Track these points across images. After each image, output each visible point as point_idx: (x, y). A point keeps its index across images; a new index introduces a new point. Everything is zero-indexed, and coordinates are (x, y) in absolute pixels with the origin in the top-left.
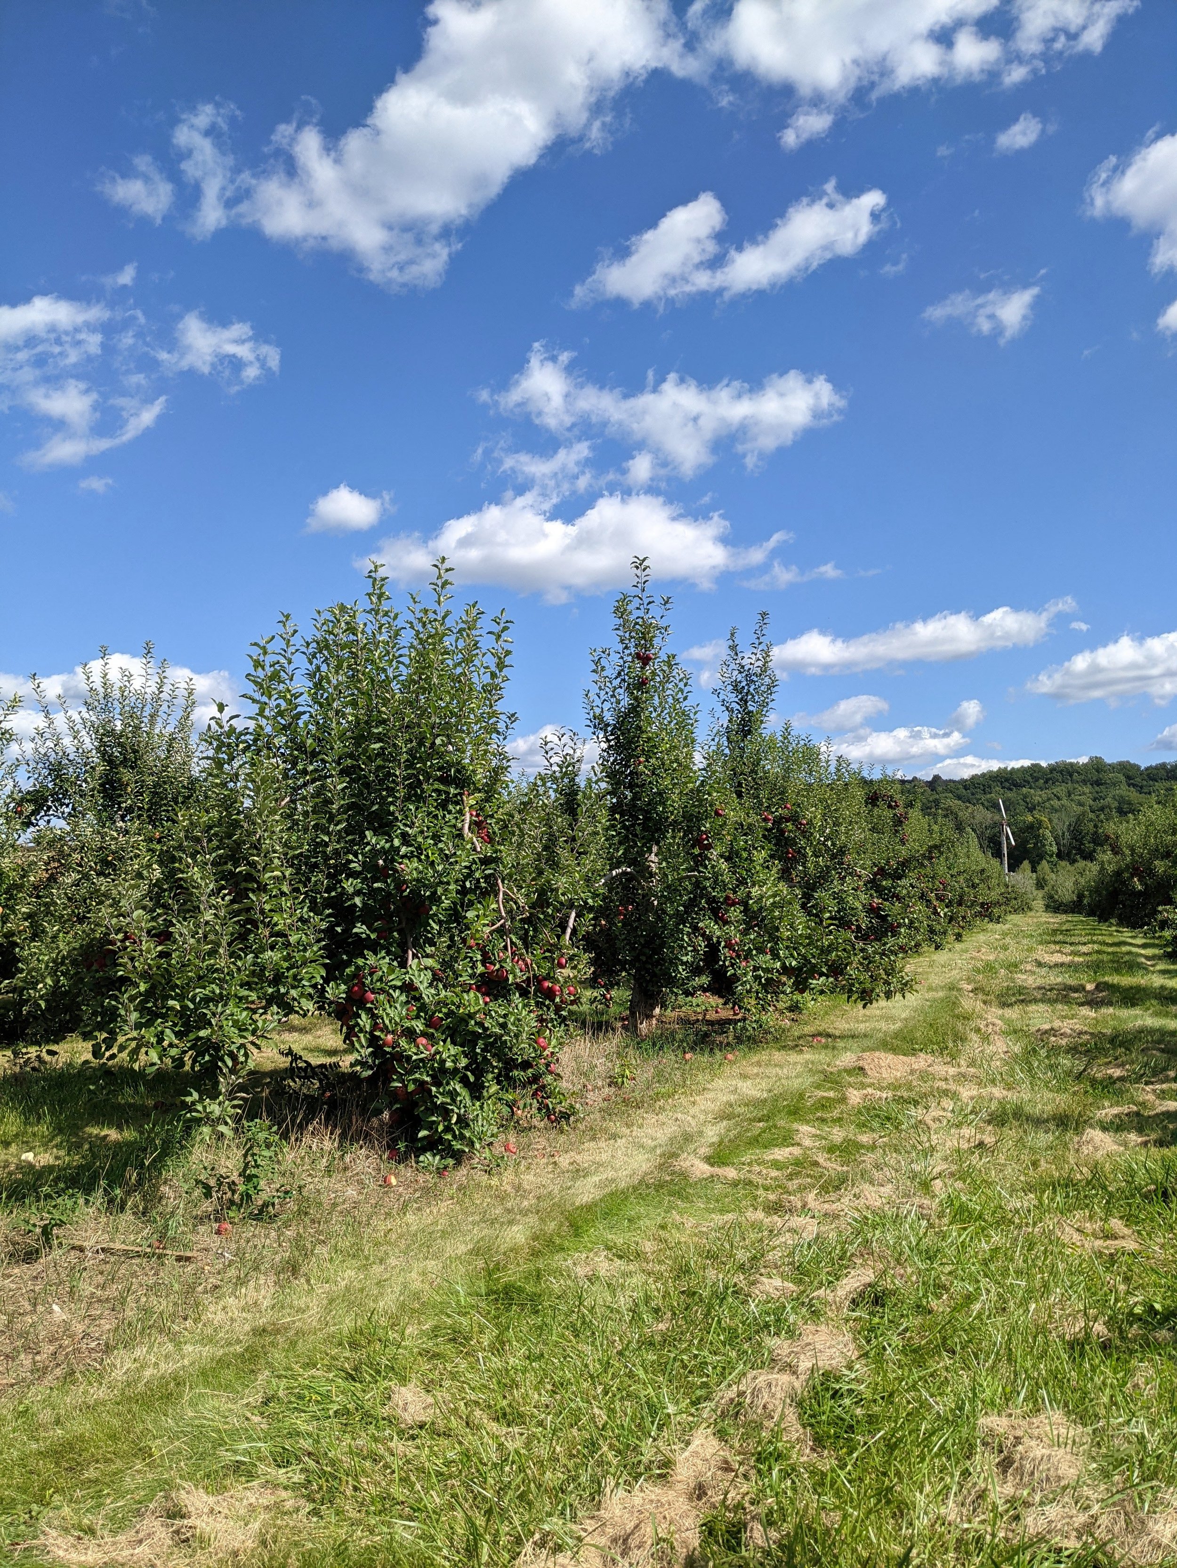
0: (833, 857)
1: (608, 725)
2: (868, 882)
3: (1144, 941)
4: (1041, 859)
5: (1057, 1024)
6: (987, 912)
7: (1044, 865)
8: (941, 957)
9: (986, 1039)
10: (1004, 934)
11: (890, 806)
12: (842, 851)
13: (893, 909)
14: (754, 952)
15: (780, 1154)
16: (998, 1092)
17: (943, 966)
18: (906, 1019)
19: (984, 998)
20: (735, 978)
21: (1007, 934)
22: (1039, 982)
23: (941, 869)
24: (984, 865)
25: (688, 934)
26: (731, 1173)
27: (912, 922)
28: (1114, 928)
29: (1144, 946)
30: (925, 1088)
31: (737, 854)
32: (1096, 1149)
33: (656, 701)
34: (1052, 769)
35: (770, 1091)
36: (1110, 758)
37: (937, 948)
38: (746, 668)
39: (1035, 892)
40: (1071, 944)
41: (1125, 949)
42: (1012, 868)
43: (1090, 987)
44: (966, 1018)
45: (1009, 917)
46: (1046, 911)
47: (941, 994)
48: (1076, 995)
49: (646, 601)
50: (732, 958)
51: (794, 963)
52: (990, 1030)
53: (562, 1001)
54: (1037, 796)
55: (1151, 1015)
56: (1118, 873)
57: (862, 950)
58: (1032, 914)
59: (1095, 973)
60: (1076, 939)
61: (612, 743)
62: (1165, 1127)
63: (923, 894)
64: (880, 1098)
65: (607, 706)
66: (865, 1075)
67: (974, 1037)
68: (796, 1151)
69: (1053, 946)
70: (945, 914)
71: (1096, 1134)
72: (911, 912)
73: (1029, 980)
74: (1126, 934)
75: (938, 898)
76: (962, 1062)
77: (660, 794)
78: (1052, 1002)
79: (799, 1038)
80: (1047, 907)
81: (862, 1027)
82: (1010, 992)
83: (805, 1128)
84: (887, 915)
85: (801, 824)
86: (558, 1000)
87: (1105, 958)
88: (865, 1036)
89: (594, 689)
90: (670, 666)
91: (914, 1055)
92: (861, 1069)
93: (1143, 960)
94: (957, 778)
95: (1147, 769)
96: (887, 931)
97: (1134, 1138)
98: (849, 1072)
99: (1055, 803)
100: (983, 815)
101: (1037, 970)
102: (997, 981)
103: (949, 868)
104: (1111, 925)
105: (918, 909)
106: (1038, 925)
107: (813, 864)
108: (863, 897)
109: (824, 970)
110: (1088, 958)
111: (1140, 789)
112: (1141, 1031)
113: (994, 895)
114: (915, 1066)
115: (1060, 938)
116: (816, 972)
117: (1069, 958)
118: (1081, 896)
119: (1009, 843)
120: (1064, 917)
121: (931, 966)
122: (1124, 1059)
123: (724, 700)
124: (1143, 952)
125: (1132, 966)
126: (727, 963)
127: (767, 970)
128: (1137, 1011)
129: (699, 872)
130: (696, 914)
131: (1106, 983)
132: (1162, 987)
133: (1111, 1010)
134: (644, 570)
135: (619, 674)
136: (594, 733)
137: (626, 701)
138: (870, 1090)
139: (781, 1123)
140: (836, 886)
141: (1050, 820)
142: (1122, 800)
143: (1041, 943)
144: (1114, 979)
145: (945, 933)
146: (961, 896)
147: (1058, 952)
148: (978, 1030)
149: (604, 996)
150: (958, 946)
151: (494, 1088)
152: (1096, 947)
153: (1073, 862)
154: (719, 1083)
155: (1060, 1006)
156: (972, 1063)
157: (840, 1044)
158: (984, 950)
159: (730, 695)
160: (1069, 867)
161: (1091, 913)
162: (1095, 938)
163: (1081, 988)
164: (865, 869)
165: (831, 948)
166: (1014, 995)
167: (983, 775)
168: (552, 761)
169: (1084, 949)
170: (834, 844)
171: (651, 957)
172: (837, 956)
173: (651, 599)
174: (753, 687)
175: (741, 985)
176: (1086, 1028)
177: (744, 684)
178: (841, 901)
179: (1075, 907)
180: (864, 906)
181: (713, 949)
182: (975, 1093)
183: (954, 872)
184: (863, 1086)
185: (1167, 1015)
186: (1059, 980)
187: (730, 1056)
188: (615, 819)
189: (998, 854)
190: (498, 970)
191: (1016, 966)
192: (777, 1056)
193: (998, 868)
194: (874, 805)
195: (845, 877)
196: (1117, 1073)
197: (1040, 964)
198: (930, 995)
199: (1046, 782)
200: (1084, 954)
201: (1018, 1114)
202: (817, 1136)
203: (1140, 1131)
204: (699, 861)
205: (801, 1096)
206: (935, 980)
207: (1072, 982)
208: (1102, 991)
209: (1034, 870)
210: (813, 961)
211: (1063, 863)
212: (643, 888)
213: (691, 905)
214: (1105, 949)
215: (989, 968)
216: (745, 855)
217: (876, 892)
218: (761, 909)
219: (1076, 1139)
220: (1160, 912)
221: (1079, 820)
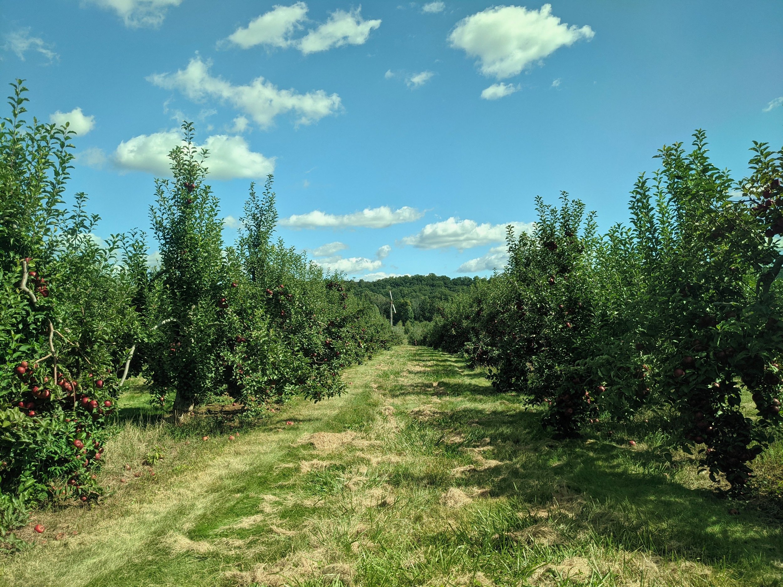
0: (307, 315)
1: (165, 228)
2: (325, 329)
3: (455, 359)
4: (407, 320)
5: (422, 408)
6: (384, 345)
7: (408, 323)
8: (361, 368)
9: (385, 420)
10: (392, 356)
11: (338, 290)
12: (311, 313)
13: (337, 344)
14: (251, 371)
15: (246, 522)
16: (394, 458)
17: (362, 374)
18: (341, 407)
19: (383, 392)
20: (242, 386)
21: (393, 356)
22: (410, 382)
23: (363, 324)
24: (382, 322)
25: (213, 360)
26: (204, 547)
27: (347, 351)
28: (441, 353)
29: (456, 362)
30: (349, 457)
31: (245, 311)
32: (456, 502)
33: (197, 215)
34: (413, 278)
35: (251, 465)
36: (438, 274)
37: (359, 364)
38: (260, 206)
39: (404, 335)
40: (423, 361)
41: (448, 363)
42: (395, 324)
43: (435, 384)
44: (375, 405)
45: (393, 347)
46: (409, 344)
47: (361, 390)
48: (429, 389)
49: (191, 150)
50: (241, 374)
51: (275, 377)
52: (387, 414)
53: (99, 411)
54: (406, 290)
55: (468, 400)
56: (444, 326)
57: (317, 369)
58: (402, 345)
59: (437, 376)
60: (425, 358)
61: (168, 240)
62: (493, 481)
63: (353, 336)
64: (322, 466)
65: (165, 216)
66: (315, 448)
67: (378, 417)
68: (259, 518)
69: (415, 362)
70: (364, 347)
71: (455, 491)
72: (347, 346)
73: (406, 381)
74: (447, 356)
75: (361, 338)
76: (373, 437)
77: (198, 273)
78: (418, 394)
79: (278, 422)
80: (409, 342)
81: (316, 414)
82: (396, 388)
83: (269, 497)
84: (334, 347)
85: (289, 296)
86: (95, 411)
87: (441, 368)
88: (317, 420)
89: (156, 206)
90: (207, 193)
91: (345, 431)
92: (312, 444)
93: (457, 369)
94: (371, 281)
95: (453, 280)
96: (333, 356)
97: (476, 490)
98: (304, 447)
99: (414, 294)
100: (381, 298)
101: (409, 375)
102: (389, 382)
103: (366, 323)
104: (439, 351)
105: (351, 344)
106: (407, 351)
107: (295, 318)
108: (321, 337)
109: (293, 381)
110: (432, 368)
111: (450, 289)
112: (464, 411)
113: (386, 337)
114: (345, 440)
115: (417, 358)
116: (289, 382)
117: (423, 368)
118: (425, 338)
119: (393, 313)
120: (418, 347)
121: (356, 374)
122: (460, 429)
123: (246, 224)
124: (456, 365)
125: (453, 373)
126: (237, 377)
127: (258, 382)
128: (460, 399)
129: (220, 322)
130: (219, 347)
131: (443, 382)
132: (470, 384)
133: (448, 398)
134: (190, 130)
135: (174, 197)
136: (156, 233)
137: (178, 214)
138: (315, 461)
139: (252, 494)
140: (307, 332)
141: (411, 302)
142: (442, 293)
143: (409, 360)
144: (446, 380)
145: (363, 356)
146: (372, 337)
147: (417, 365)
148: (381, 414)
149: (159, 398)
150: (370, 363)
151: (31, 481)
152: (435, 362)
153: (421, 321)
154: (219, 460)
155: (422, 396)
156: (378, 437)
157: (301, 425)
158: (382, 365)
159: (250, 221)
160: (419, 324)
161: (430, 345)
162: (434, 358)
163: (430, 386)
164: (324, 322)
165: (299, 368)
166: (398, 390)
167: (383, 280)
168: (128, 250)
169: (429, 363)
170: (306, 308)
171: (188, 374)
172: (302, 372)
173: (194, 150)
174: (264, 217)
175: (246, 390)
176: (437, 410)
177: (259, 215)
178: (310, 339)
179: (423, 342)
180: (322, 342)
181: (229, 369)
182: (379, 459)
183: (369, 325)
184: (313, 457)
185: (475, 400)
186: (420, 381)
187: (233, 438)
188: (167, 288)
189: (388, 317)
190: (42, 391)
191: (399, 374)
192: (262, 436)
193: (388, 323)
194: (330, 289)
195: (312, 326)
196: (457, 439)
197: (410, 372)
198: (354, 392)
199: (410, 284)
200: (431, 366)
201: (407, 476)
202: (276, 502)
203: (479, 484)
204: (220, 315)
205: (271, 468)
206: (358, 382)
207: (426, 382)
208: (441, 387)
209: (404, 325)
210: (287, 376)
211: (416, 322)
212: (184, 332)
213: (215, 343)
214: (439, 363)
215: (385, 375)
216: (250, 311)
217: (329, 335)
218: (256, 345)
219: (443, 495)
220: (466, 345)
221: (424, 302)
